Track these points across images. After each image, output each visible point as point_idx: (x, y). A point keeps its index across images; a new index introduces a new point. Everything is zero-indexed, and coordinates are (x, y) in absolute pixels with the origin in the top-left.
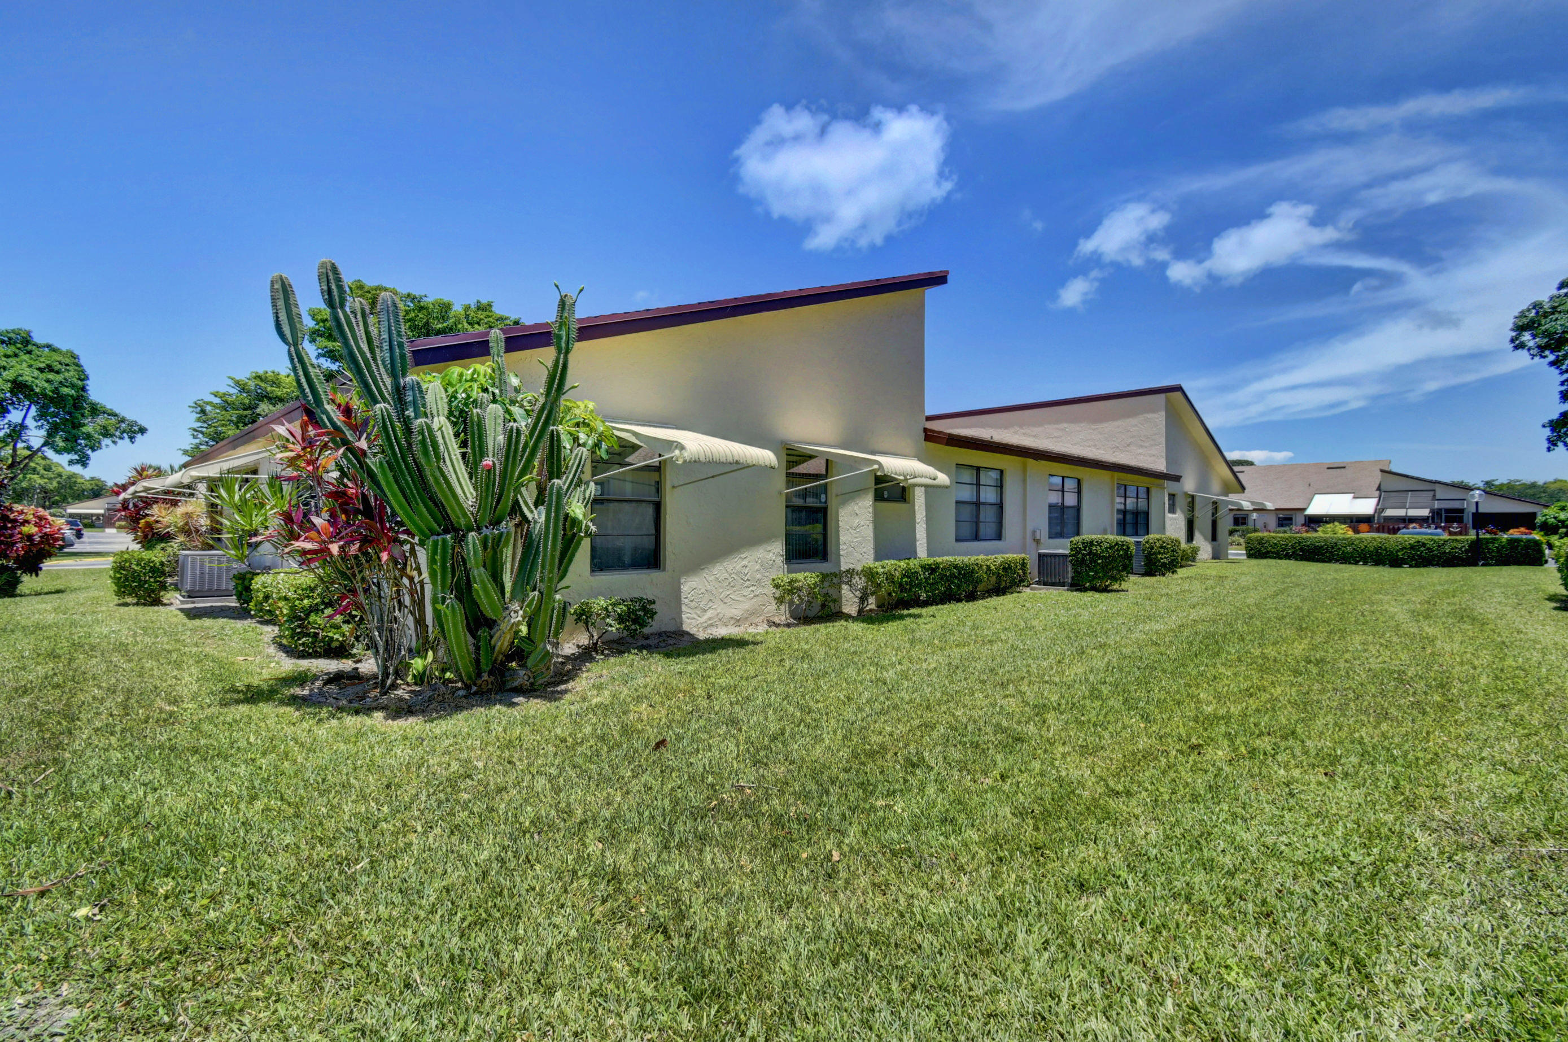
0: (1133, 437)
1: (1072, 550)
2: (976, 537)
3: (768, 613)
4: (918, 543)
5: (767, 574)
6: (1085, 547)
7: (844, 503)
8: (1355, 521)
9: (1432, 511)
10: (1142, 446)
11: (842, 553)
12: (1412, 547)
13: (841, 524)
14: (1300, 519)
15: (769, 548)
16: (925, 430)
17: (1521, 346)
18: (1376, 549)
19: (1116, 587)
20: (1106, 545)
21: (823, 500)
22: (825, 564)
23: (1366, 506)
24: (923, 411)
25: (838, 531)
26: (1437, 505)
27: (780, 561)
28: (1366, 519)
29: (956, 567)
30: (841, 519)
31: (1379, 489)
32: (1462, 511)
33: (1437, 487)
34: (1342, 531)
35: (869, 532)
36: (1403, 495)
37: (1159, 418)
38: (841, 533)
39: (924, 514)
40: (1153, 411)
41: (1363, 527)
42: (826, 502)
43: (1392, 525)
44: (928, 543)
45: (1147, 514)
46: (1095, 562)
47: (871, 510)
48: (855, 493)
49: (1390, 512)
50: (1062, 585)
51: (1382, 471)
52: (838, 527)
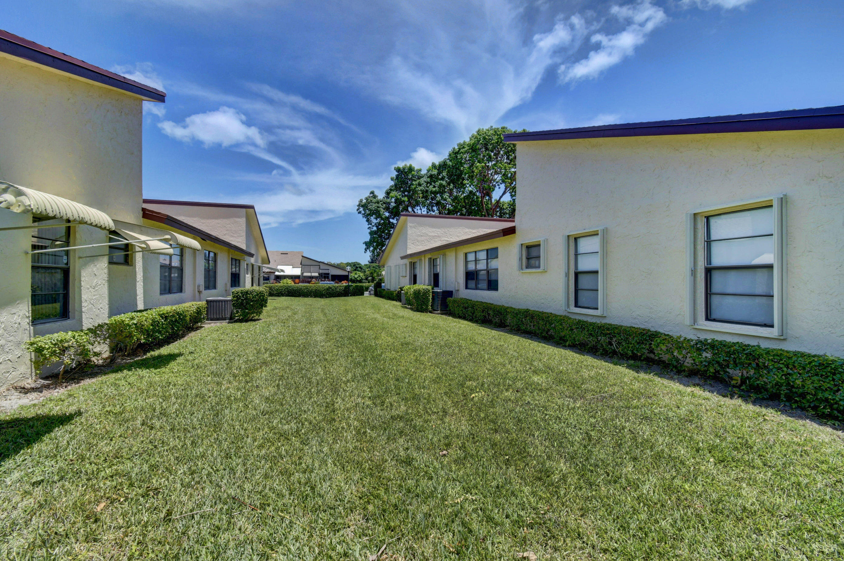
0: (227, 230)
1: (234, 297)
2: (170, 292)
3: (13, 379)
4: (138, 297)
5: (11, 338)
6: (243, 295)
7: (85, 265)
8: (293, 278)
9: (319, 274)
10: (233, 236)
11: (83, 310)
12: (327, 289)
13: (83, 284)
14: (272, 277)
15: (14, 311)
16: (144, 210)
17: (360, 213)
18: (316, 290)
19: (257, 317)
20: (255, 294)
21: (65, 262)
22: (68, 322)
23: (297, 272)
24: (141, 195)
25: (81, 290)
26: (321, 271)
27: (26, 323)
28: (297, 277)
29: (178, 314)
30: (83, 279)
31: (301, 264)
32: (328, 274)
33: (321, 264)
34: (290, 282)
35: (105, 290)
36: (309, 267)
37: (243, 221)
38: (83, 292)
39: (142, 275)
40: (239, 217)
41: (297, 281)
42: (67, 264)
43: (309, 279)
44: (144, 297)
45: (239, 274)
46: (249, 304)
47: (106, 271)
48: (93, 257)
49: (306, 274)
50: (224, 319)
51: (303, 256)
52: (80, 286)
